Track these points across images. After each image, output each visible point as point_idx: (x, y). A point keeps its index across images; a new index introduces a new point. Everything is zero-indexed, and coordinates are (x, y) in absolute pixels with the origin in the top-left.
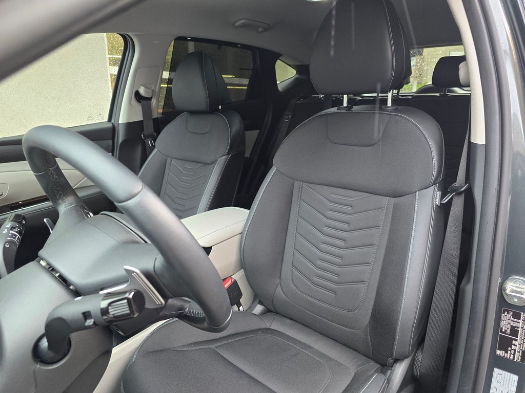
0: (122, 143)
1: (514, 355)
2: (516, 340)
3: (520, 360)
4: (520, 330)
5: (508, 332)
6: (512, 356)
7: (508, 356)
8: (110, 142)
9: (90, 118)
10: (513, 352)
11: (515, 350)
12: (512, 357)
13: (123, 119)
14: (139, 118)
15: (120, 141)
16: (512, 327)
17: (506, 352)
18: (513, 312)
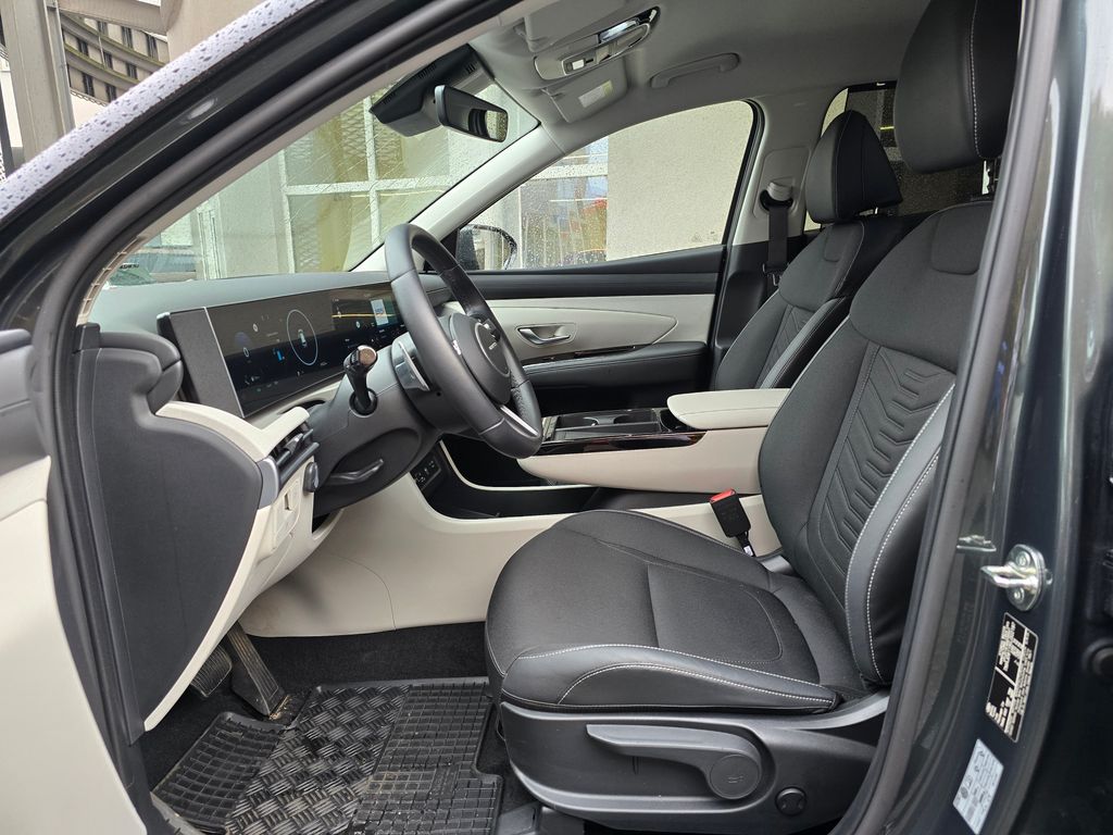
0: (733, 277)
1: (1006, 718)
2: (1013, 688)
3: (1011, 734)
4: (1020, 665)
5: (1006, 667)
6: (1004, 719)
7: (998, 718)
8: (717, 275)
9: (696, 239)
10: (1006, 710)
11: (1008, 708)
12: (1002, 725)
13: (737, 240)
14: (765, 237)
15: (730, 275)
16: (1013, 658)
17: (998, 711)
18: (1017, 625)
